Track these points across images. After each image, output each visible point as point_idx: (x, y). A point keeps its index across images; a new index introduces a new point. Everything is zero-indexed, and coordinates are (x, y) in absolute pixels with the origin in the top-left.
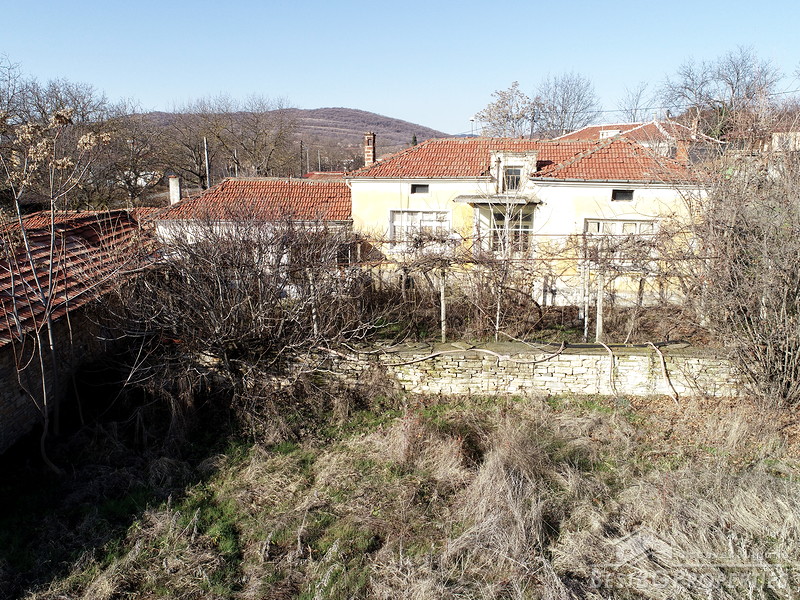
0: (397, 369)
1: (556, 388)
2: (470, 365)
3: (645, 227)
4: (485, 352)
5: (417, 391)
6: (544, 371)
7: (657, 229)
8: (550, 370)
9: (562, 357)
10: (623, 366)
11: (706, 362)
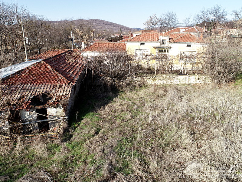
0: (147, 80)
1: (178, 82)
2: (161, 78)
3: (194, 53)
4: (164, 76)
5: (151, 84)
6: (176, 79)
7: (196, 53)
8: (177, 79)
9: (179, 76)
10: (191, 78)
11: (206, 77)
